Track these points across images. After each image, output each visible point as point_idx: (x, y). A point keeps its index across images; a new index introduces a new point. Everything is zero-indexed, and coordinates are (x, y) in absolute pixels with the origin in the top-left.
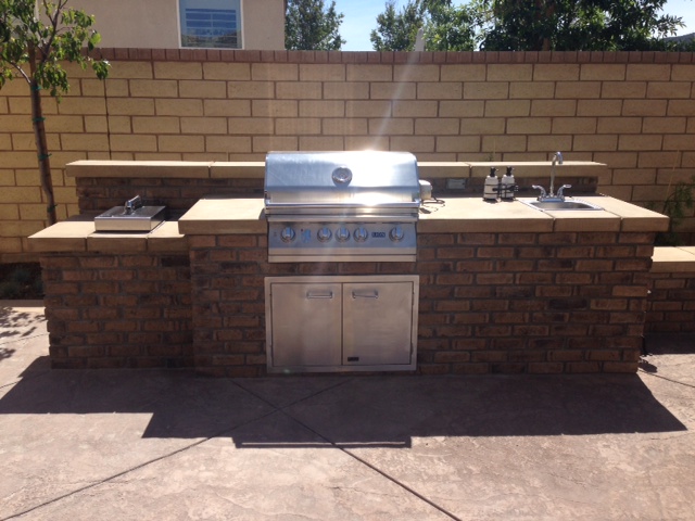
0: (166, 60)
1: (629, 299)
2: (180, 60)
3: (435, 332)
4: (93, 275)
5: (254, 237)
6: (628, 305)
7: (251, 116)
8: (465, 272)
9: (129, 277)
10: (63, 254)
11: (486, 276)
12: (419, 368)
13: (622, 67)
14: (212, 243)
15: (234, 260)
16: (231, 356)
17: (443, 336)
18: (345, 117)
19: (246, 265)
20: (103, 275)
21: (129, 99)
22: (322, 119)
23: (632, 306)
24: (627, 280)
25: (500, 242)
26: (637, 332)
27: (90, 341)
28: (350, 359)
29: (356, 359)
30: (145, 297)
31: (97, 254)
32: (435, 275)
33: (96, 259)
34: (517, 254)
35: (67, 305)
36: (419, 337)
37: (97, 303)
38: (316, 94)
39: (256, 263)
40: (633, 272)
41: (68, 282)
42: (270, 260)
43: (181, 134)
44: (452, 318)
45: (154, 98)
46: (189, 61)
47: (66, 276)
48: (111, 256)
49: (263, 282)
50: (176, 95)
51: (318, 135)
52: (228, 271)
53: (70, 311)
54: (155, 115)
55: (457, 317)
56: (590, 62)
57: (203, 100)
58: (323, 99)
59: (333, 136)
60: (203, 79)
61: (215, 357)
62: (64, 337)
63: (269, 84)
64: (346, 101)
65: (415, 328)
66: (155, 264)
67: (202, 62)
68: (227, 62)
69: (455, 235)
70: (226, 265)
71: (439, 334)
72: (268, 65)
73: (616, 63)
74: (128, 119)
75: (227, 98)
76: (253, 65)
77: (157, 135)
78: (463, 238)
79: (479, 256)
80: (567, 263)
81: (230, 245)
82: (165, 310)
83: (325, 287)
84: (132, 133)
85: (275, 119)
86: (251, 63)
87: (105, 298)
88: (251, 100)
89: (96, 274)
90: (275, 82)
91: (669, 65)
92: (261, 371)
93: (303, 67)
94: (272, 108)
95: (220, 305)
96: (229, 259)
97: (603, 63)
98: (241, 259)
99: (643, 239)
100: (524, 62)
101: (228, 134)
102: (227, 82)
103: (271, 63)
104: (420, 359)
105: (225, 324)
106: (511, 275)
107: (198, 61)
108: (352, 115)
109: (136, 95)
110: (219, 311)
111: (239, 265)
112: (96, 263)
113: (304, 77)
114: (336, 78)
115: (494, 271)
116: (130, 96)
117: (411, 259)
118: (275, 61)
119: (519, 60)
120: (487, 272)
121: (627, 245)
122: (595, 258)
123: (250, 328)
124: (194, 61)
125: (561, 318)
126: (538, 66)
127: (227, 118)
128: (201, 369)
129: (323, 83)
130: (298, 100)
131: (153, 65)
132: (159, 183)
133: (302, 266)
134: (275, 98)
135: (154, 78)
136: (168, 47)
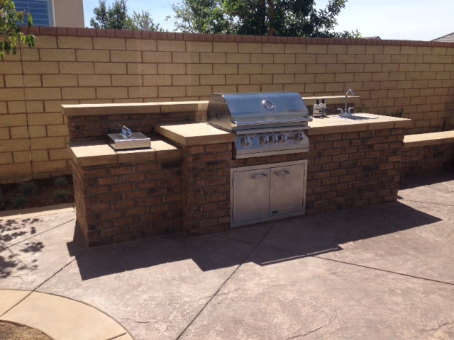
0: (67, 35)
1: (395, 162)
2: (78, 36)
3: (314, 191)
4: (119, 179)
5: (225, 145)
6: (394, 166)
7: (127, 74)
8: (328, 156)
9: (142, 178)
10: (99, 167)
11: (337, 157)
12: (306, 212)
13: (325, 46)
14: (201, 150)
15: (214, 160)
16: (210, 220)
17: (318, 193)
18: (186, 74)
19: (220, 162)
20: (126, 178)
21: (40, 63)
22: (172, 75)
23: (396, 166)
24: (394, 153)
25: (344, 138)
26: (397, 179)
27: (116, 224)
28: (274, 212)
29: (277, 212)
30: (152, 190)
31: (121, 165)
32: (315, 159)
33: (122, 168)
34: (350, 144)
35: (101, 201)
36: (307, 194)
37: (121, 198)
38: (168, 59)
39: (225, 161)
40: (396, 148)
41: (102, 186)
42: (237, 158)
43: (78, 86)
44: (322, 182)
45: (58, 62)
46: (84, 36)
47: (101, 181)
48: (131, 165)
49: (229, 172)
50: (74, 60)
51: (170, 86)
52: (210, 167)
53: (103, 206)
54: (59, 74)
55: (324, 181)
56: (311, 43)
57: (94, 63)
58: (172, 62)
59: (179, 86)
60: (93, 49)
61: (201, 222)
62: (98, 224)
63: (138, 52)
64: (186, 64)
65: (305, 190)
66: (158, 168)
67: (92, 37)
68: (110, 37)
69: (324, 135)
70: (209, 164)
71: (316, 192)
72: (137, 40)
73: (323, 44)
74: (39, 77)
75: (110, 62)
76: (127, 40)
77: (61, 88)
78: (328, 137)
79: (335, 146)
80: (371, 147)
81: (212, 150)
82: (164, 198)
83: (262, 171)
84: (42, 86)
85: (142, 75)
86: (126, 38)
87: (126, 194)
88: (127, 63)
89: (121, 179)
90: (142, 52)
91: (346, 46)
92: (227, 227)
93: (159, 42)
94: (140, 69)
95: (205, 189)
96: (211, 159)
97: (317, 44)
98: (218, 159)
99: (400, 132)
100: (281, 43)
101: (112, 86)
102: (110, 51)
103: (140, 39)
104: (307, 207)
105: (208, 201)
106: (347, 155)
107: (90, 36)
108: (190, 73)
109: (44, 59)
110: (205, 193)
111: (216, 163)
112: (121, 171)
113: (160, 48)
114: (180, 50)
115: (341, 154)
116: (40, 60)
117: (307, 150)
118: (142, 38)
119: (279, 41)
120: (337, 155)
121: (395, 135)
122: (382, 143)
123: (220, 201)
124: (87, 36)
125: (367, 176)
126: (287, 45)
127: (111, 75)
128: (193, 231)
129: (172, 52)
130: (157, 63)
131: (57, 39)
132: (126, 117)
133: (250, 160)
134: (142, 62)
135: (58, 48)
136: (68, 26)
